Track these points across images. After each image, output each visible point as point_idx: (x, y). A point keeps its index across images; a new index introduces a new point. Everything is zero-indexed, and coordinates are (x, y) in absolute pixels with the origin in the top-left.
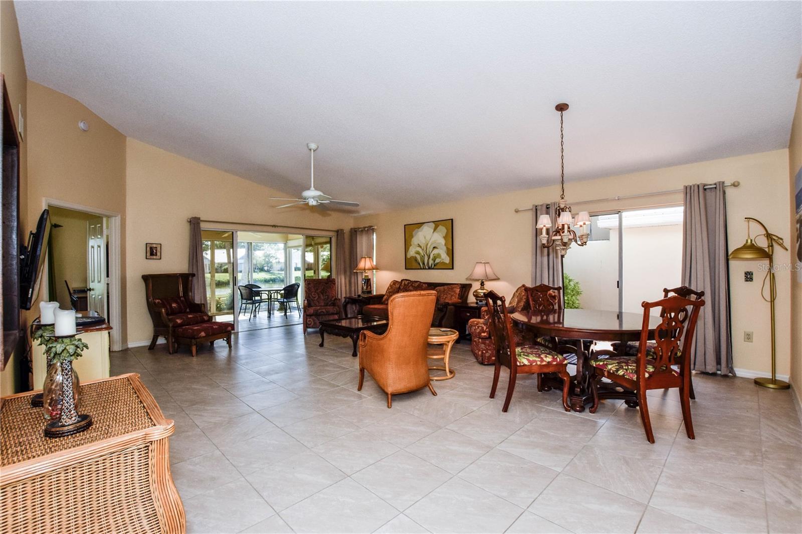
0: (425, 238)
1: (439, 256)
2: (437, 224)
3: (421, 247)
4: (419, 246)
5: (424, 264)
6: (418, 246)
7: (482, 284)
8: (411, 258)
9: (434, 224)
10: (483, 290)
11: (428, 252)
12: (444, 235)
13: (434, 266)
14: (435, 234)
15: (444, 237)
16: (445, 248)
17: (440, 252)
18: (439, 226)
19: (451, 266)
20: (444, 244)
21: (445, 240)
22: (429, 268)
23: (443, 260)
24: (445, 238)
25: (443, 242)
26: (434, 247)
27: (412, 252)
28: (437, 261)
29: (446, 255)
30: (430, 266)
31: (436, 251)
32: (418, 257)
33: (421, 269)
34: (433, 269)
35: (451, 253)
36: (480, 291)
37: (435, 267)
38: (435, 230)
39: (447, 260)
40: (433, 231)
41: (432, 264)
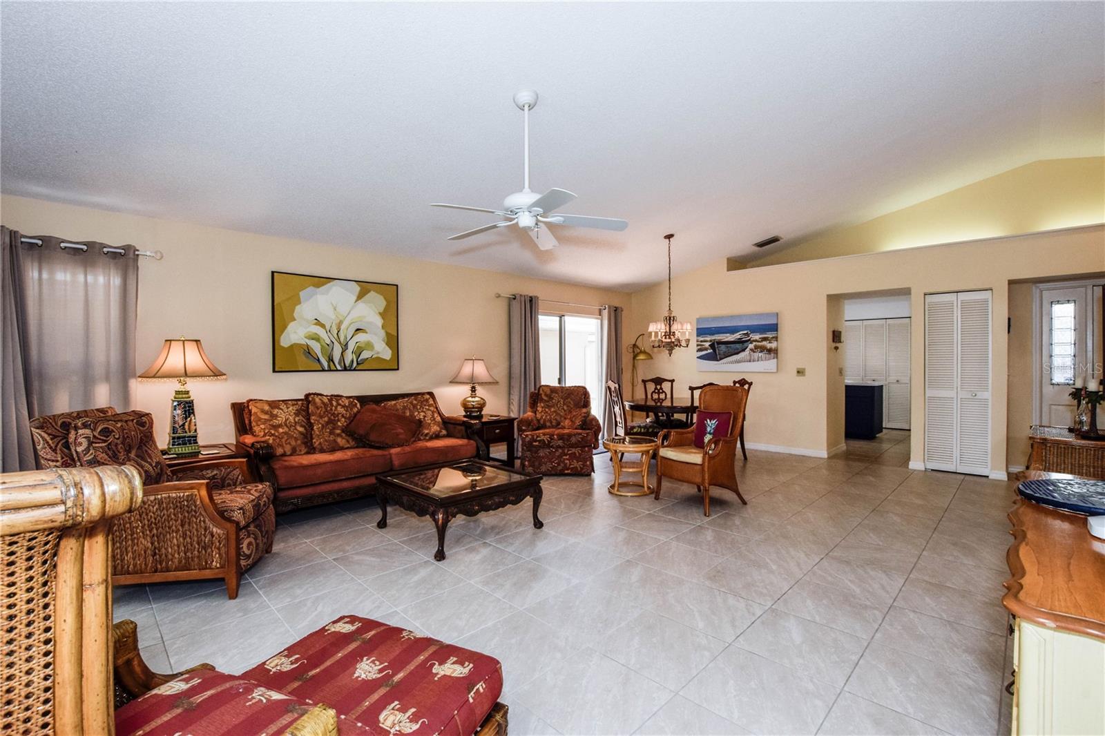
0: (335, 309)
1: (369, 346)
2: (365, 287)
3: (323, 326)
4: (318, 323)
5: (331, 360)
6: (316, 324)
7: (473, 390)
8: (292, 346)
9: (359, 285)
10: (475, 397)
11: (342, 339)
12: (382, 310)
13: (358, 364)
14: (361, 305)
15: (380, 313)
16: (382, 333)
17: (372, 341)
18: (369, 291)
19: (393, 365)
20: (380, 325)
21: (383, 318)
22: (345, 369)
23: (378, 353)
24: (383, 315)
25: (379, 321)
26: (358, 330)
27: (294, 334)
28: (365, 355)
29: (384, 345)
30: (347, 365)
31: (361, 337)
32: (316, 347)
33: (323, 370)
34: (355, 370)
35: (393, 341)
36: (470, 399)
37: (359, 366)
38: (360, 297)
39: (387, 354)
40: (355, 298)
41: (352, 361)
